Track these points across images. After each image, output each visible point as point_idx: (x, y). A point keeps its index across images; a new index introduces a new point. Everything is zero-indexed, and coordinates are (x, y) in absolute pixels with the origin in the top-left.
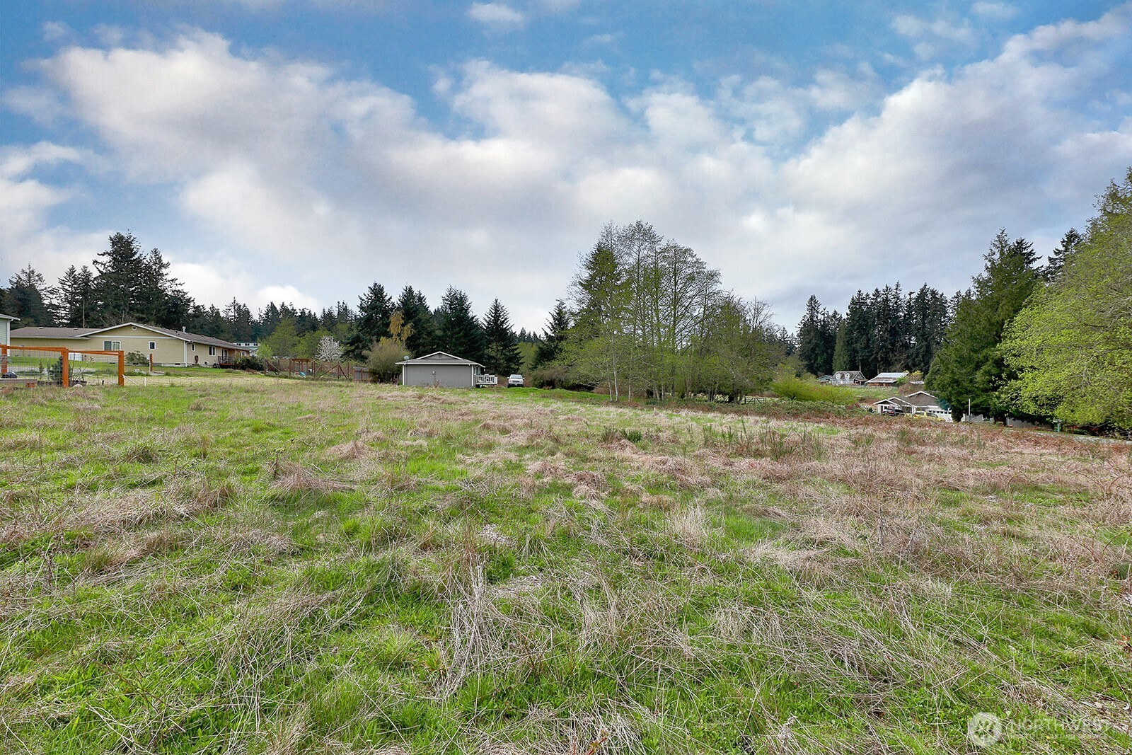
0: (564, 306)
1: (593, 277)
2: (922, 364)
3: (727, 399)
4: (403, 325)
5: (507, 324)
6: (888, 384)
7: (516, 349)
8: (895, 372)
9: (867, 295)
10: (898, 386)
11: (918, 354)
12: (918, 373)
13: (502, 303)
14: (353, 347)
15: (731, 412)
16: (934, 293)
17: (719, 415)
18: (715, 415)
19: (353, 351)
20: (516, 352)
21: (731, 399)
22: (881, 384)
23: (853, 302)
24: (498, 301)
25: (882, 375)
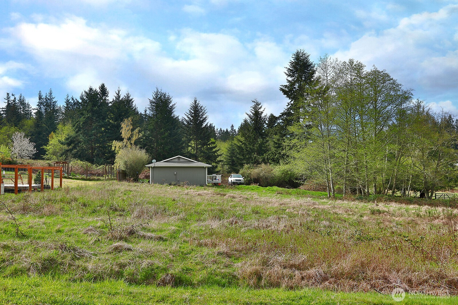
0: (260, 106)
1: (292, 84)
3: (419, 194)
4: (132, 130)
5: (206, 123)
7: (215, 147)
13: (201, 103)
14: (71, 147)
15: (425, 205)
17: (417, 206)
18: (415, 206)
19: (71, 150)
20: (214, 150)
21: (422, 195)
24: (198, 102)
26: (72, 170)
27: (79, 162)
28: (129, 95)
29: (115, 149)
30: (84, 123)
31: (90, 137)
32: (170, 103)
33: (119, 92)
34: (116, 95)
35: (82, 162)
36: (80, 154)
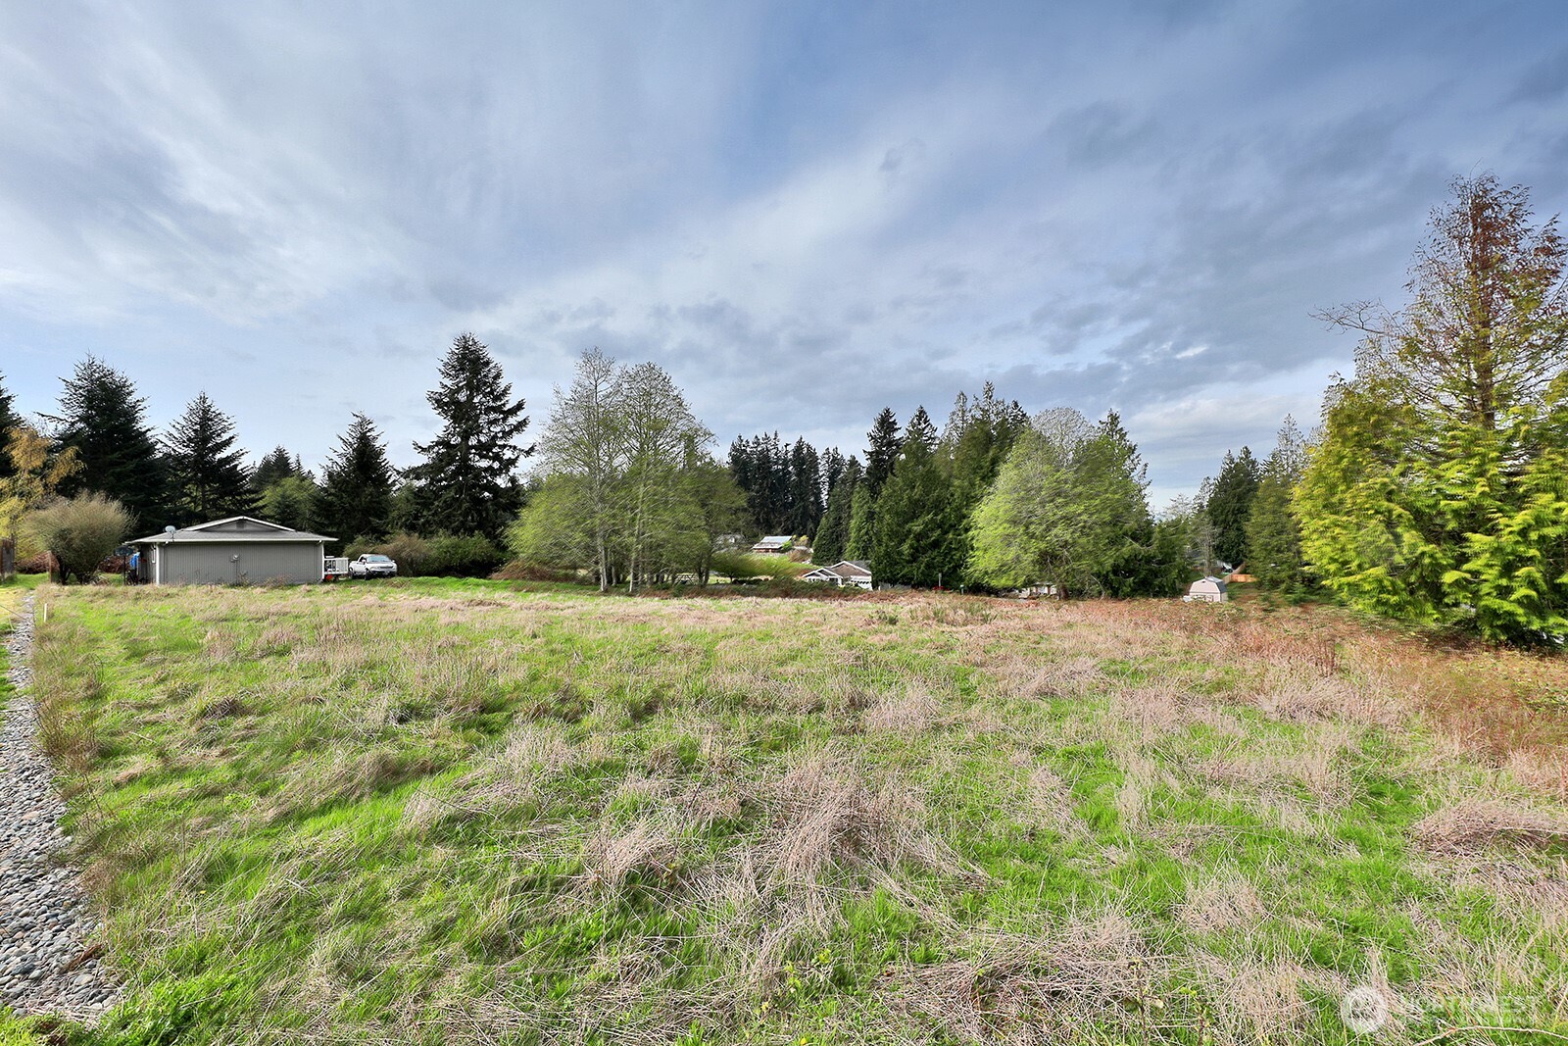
2: (801, 528)
4: (51, 450)
6: (774, 550)
8: (776, 535)
9: (747, 442)
10: (783, 552)
11: (796, 515)
12: (804, 538)
16: (809, 447)
22: (767, 550)
23: (734, 448)
25: (767, 539)
32: (127, 395)
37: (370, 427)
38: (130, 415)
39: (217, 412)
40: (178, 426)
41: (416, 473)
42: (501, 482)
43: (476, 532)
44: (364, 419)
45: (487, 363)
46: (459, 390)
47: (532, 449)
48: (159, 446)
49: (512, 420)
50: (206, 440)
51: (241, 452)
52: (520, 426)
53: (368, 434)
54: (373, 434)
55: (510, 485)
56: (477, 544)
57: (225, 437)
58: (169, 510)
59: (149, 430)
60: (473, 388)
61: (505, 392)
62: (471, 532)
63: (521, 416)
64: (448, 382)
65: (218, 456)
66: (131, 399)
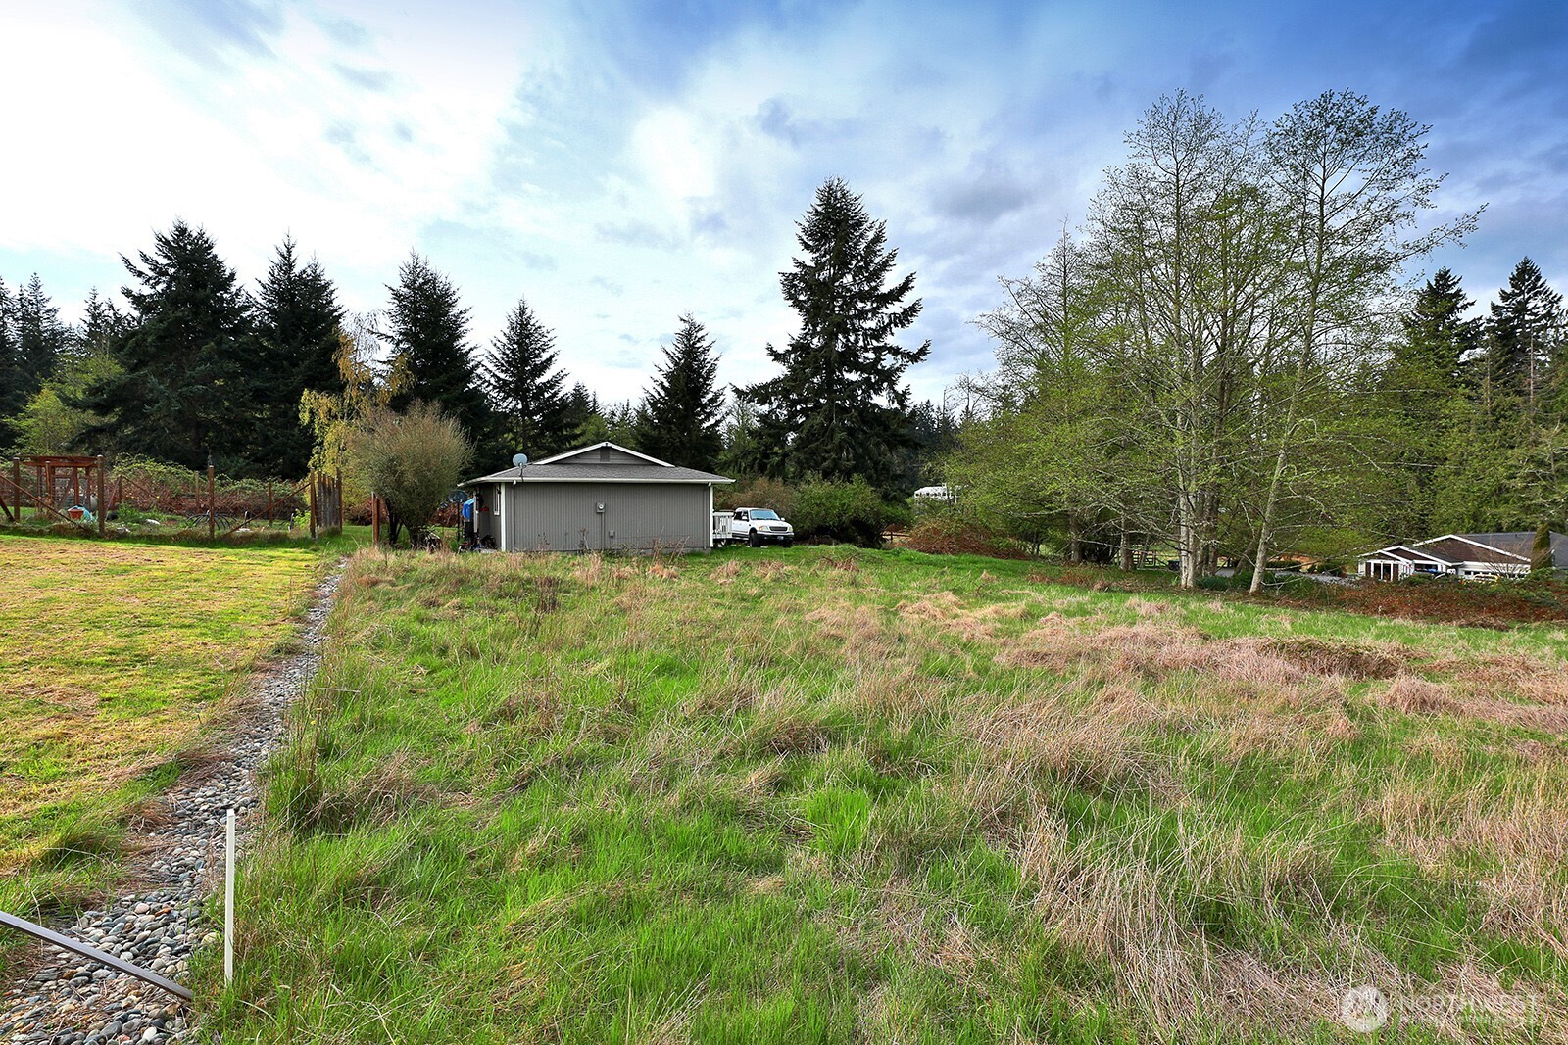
14: (110, 418)
19: (112, 429)
24: (528, 312)
26: (121, 496)
27: (150, 466)
28: (318, 272)
29: (312, 421)
30: (160, 338)
31: (188, 385)
32: (450, 305)
33: (289, 251)
34: (277, 259)
35: (161, 468)
36: (152, 441)
37: (699, 335)
38: (453, 331)
39: (537, 325)
40: (499, 344)
41: (761, 393)
42: (882, 400)
43: (855, 475)
44: (692, 325)
45: (860, 224)
46: (820, 267)
47: (923, 351)
48: (480, 371)
49: (895, 308)
50: (525, 361)
51: (562, 374)
52: (905, 317)
53: (698, 345)
54: (704, 344)
55: (895, 405)
56: (857, 495)
57: (545, 356)
58: (493, 448)
59: (472, 349)
60: (841, 263)
61: (885, 265)
62: (847, 475)
63: (908, 299)
64: (807, 257)
65: (538, 381)
66: (454, 312)
